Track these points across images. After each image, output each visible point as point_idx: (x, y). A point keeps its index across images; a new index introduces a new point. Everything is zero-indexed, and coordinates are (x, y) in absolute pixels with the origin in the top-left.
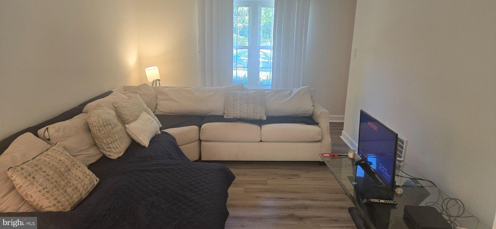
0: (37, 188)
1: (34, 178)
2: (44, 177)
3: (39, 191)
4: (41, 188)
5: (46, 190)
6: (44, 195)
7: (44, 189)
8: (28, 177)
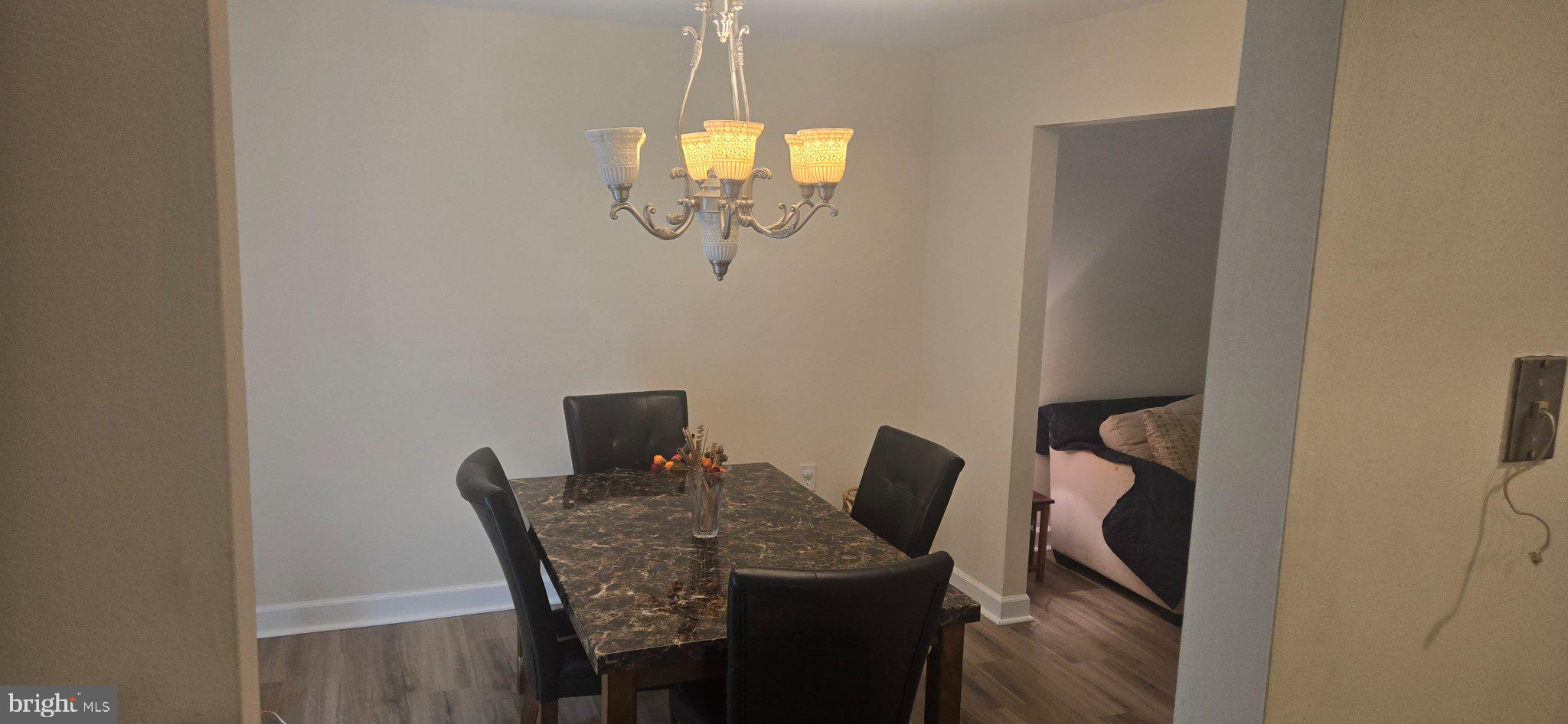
0: (1166, 443)
1: (1167, 431)
2: (1181, 436)
3: (1168, 448)
4: (1170, 445)
5: (1175, 450)
6: (1170, 454)
7: (1173, 448)
8: (1162, 428)
